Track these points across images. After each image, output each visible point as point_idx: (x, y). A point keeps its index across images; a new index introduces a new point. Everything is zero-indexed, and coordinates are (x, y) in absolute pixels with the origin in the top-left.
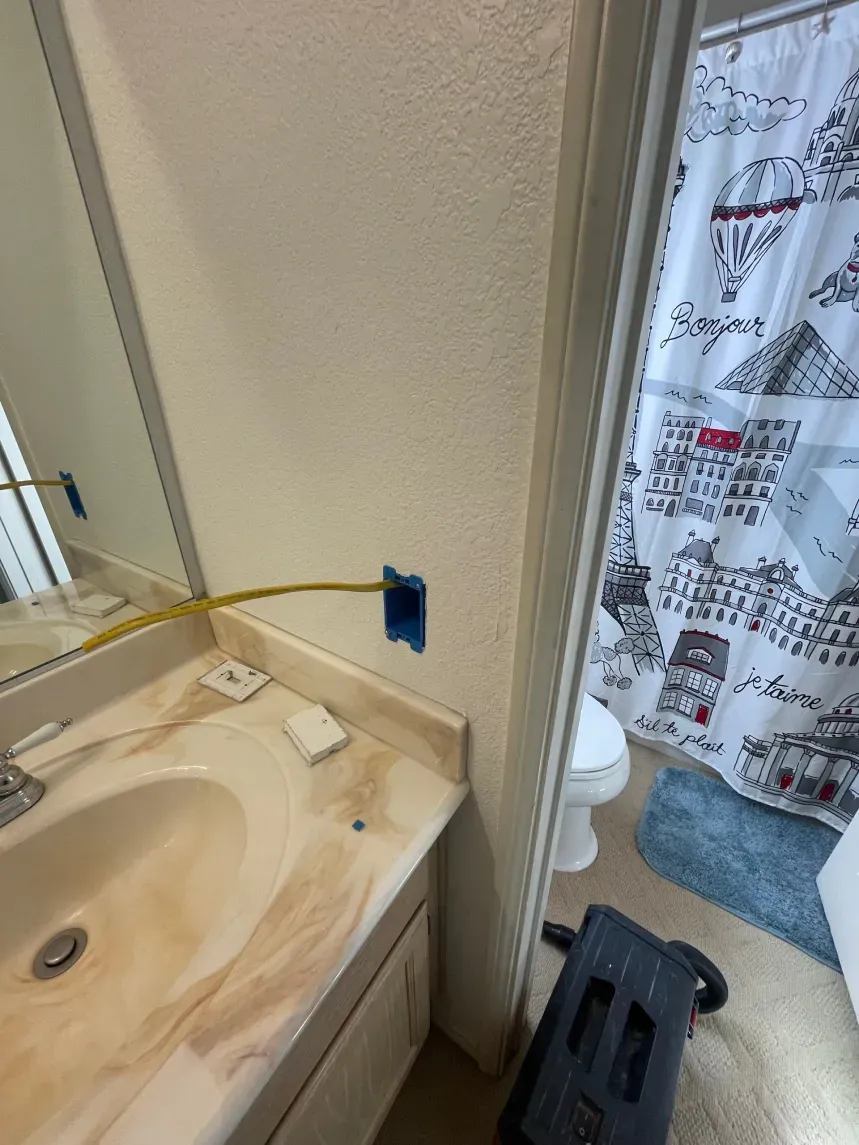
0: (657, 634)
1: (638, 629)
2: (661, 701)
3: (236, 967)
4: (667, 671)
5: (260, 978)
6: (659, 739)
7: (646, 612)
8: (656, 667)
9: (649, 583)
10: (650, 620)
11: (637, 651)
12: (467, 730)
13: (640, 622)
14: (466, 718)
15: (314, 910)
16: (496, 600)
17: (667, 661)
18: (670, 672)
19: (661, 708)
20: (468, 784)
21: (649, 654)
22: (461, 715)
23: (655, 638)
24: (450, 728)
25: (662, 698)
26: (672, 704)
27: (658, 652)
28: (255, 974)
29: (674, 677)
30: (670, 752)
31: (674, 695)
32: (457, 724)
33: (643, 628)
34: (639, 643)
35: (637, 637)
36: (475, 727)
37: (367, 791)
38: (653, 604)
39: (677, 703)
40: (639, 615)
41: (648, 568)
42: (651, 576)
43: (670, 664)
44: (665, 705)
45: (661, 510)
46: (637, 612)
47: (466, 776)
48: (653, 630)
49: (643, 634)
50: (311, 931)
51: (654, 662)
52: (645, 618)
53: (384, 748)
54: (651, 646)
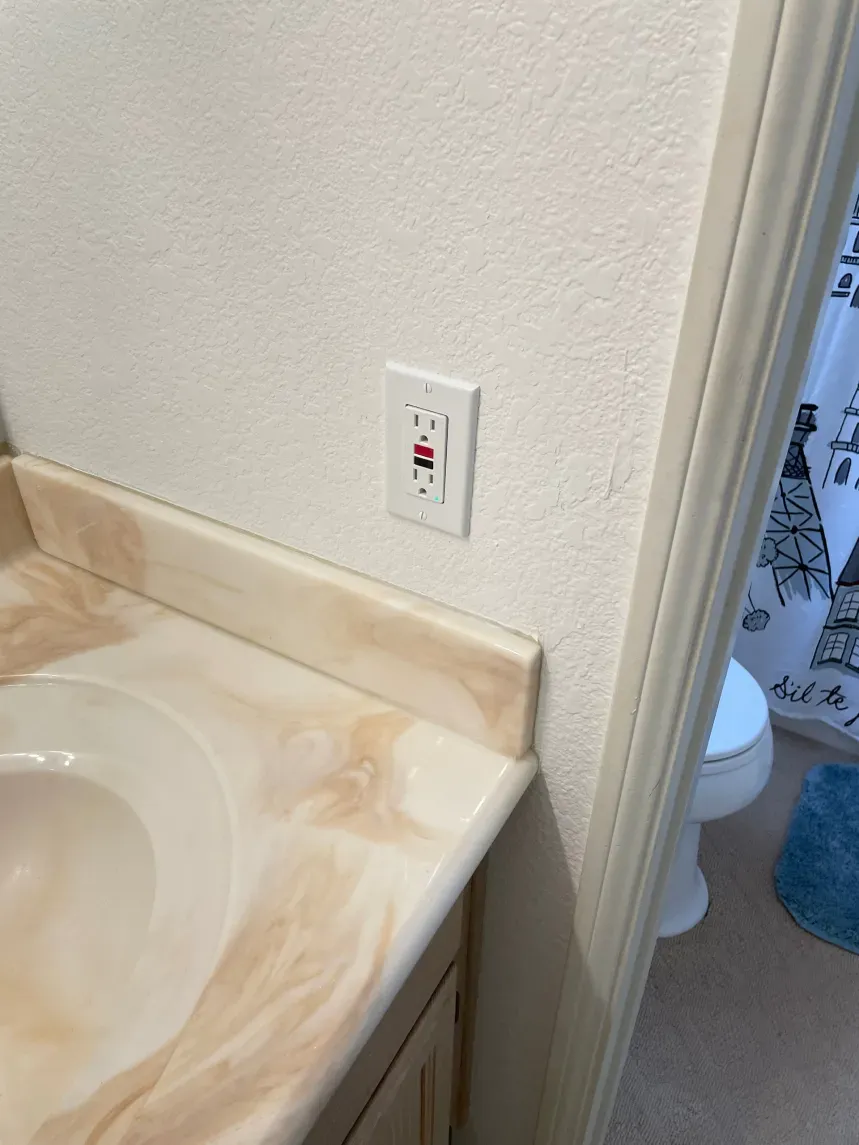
0: (821, 530)
1: (786, 523)
2: (820, 651)
3: (179, 1051)
4: (833, 597)
5: (224, 1065)
6: (811, 716)
7: (804, 491)
8: (815, 592)
9: (812, 436)
10: (808, 505)
11: (782, 561)
12: (539, 665)
13: (792, 508)
14: (539, 643)
15: (300, 959)
16: (614, 420)
17: (835, 579)
18: (839, 599)
19: (819, 662)
20: (535, 761)
21: (803, 567)
22: (530, 639)
23: (816, 537)
24: (512, 663)
25: (821, 646)
26: (837, 654)
27: (821, 563)
28: (215, 1059)
29: (845, 606)
30: (828, 739)
31: (843, 638)
32: (525, 654)
33: (796, 521)
34: (788, 547)
35: (785, 535)
36: (553, 659)
37: (362, 778)
38: (816, 475)
39: (848, 652)
40: (790, 496)
41: (813, 407)
42: (818, 423)
43: (840, 583)
44: (826, 656)
45: (845, 295)
46: (786, 491)
47: (530, 748)
48: (813, 523)
49: (795, 530)
50: (299, 993)
51: (811, 581)
52: (798, 501)
53: (381, 708)
54: (809, 552)
